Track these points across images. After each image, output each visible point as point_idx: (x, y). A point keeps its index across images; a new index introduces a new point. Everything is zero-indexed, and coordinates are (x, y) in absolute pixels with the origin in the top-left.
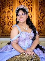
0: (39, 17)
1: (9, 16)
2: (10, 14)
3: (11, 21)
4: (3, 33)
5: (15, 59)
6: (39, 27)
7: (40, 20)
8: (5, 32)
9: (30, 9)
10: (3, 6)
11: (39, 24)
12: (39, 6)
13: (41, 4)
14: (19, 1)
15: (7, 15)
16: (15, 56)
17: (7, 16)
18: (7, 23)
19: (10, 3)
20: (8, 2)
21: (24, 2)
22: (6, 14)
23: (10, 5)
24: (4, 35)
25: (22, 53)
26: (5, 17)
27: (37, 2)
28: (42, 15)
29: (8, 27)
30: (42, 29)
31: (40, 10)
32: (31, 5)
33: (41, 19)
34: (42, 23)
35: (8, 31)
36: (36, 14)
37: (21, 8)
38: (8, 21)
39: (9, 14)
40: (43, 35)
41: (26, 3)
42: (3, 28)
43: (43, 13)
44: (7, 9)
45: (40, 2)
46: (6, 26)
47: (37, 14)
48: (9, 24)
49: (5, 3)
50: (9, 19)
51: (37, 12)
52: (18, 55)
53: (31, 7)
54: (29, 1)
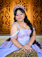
0: (34, 17)
1: (7, 16)
2: (8, 14)
3: (8, 20)
4: (1, 31)
5: (14, 54)
6: (34, 26)
7: (35, 19)
8: (3, 30)
10: (1, 7)
12: (33, 6)
15: (5, 15)
17: (5, 16)
18: (5, 22)
19: (7, 4)
20: (6, 3)
21: (20, 3)
23: (7, 6)
24: (2, 33)
25: (21, 49)
26: (3, 17)
28: (37, 15)
29: (6, 26)
31: (35, 11)
32: (27, 6)
33: (36, 19)
34: (36, 22)
35: (6, 29)
37: (18, 8)
38: (6, 20)
39: (6, 14)
40: (37, 33)
41: (22, 4)
42: (1, 27)
43: (37, 13)
45: (35, 3)
46: (4, 25)
48: (7, 23)
49: (3, 4)
50: (7, 18)
51: (32, 13)
52: (17, 51)
53: (27, 8)
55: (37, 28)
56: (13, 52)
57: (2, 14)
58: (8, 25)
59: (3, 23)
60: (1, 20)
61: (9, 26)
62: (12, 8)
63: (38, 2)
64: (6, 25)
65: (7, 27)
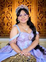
0: (38, 18)
1: (8, 17)
2: (9, 14)
4: (2, 34)
6: (38, 28)
7: (39, 21)
8: (4, 32)
10: (2, 7)
12: (38, 6)
13: (41, 5)
14: (19, 2)
17: (7, 17)
18: (6, 23)
19: (9, 3)
20: (7, 2)
21: (23, 3)
23: (9, 5)
24: (3, 35)
25: (18, 54)
26: (4, 17)
27: (36, 3)
28: (41, 16)
29: (8, 28)
30: (41, 30)
31: (39, 11)
32: (31, 6)
33: (40, 20)
34: (41, 24)
35: (7, 31)
36: (35, 15)
38: (7, 22)
41: (25, 4)
42: (2, 28)
43: (42, 14)
44: (6, 10)
45: (39, 3)
46: (6, 27)
48: (9, 24)
49: (4, 3)
50: (8, 19)
51: (36, 13)
53: (31, 8)
54: (28, 2)
55: (41, 31)
56: (9, 57)
57: (3, 14)
58: (9, 27)
59: (4, 25)
60: (2, 21)
61: (11, 28)
62: (14, 8)
63: (43, 2)
64: (7, 27)
65: (9, 28)
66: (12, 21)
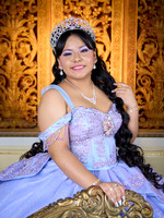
0: (138, 59)
1: (24, 55)
2: (28, 46)
3: (31, 72)
5: (59, 211)
6: (139, 97)
7: (141, 71)
8: (8, 114)
9: (105, 28)
11: (137, 87)
12: (137, 17)
13: (147, 12)
15: (14, 51)
16: (61, 201)
17: (17, 54)
18: (14, 80)
19: (26, 4)
21: (81, 4)
22: (14, 46)
23: (28, 12)
25: (86, 192)
26: (7, 57)
27: (131, 5)
28: (150, 51)
29: (21, 97)
30: (150, 105)
31: (143, 35)
32: (110, 15)
33: (146, 68)
34: (148, 82)
35: (19, 110)
36: (126, 50)
37: (72, 28)
38: (21, 73)
39: (22, 45)
40: (153, 128)
41: (88, 8)
43: (152, 46)
44: (16, 28)
45: (143, 5)
46: (13, 92)
47: (131, 50)
48: (24, 83)
49: (8, 4)
50: (23, 64)
51: (131, 42)
52: (70, 199)
53: (110, 22)
55: (151, 107)
57: (5, 45)
59: (7, 85)
61: (34, 98)
62: (46, 20)
64: (19, 93)
65: (25, 99)
66: (39, 70)
